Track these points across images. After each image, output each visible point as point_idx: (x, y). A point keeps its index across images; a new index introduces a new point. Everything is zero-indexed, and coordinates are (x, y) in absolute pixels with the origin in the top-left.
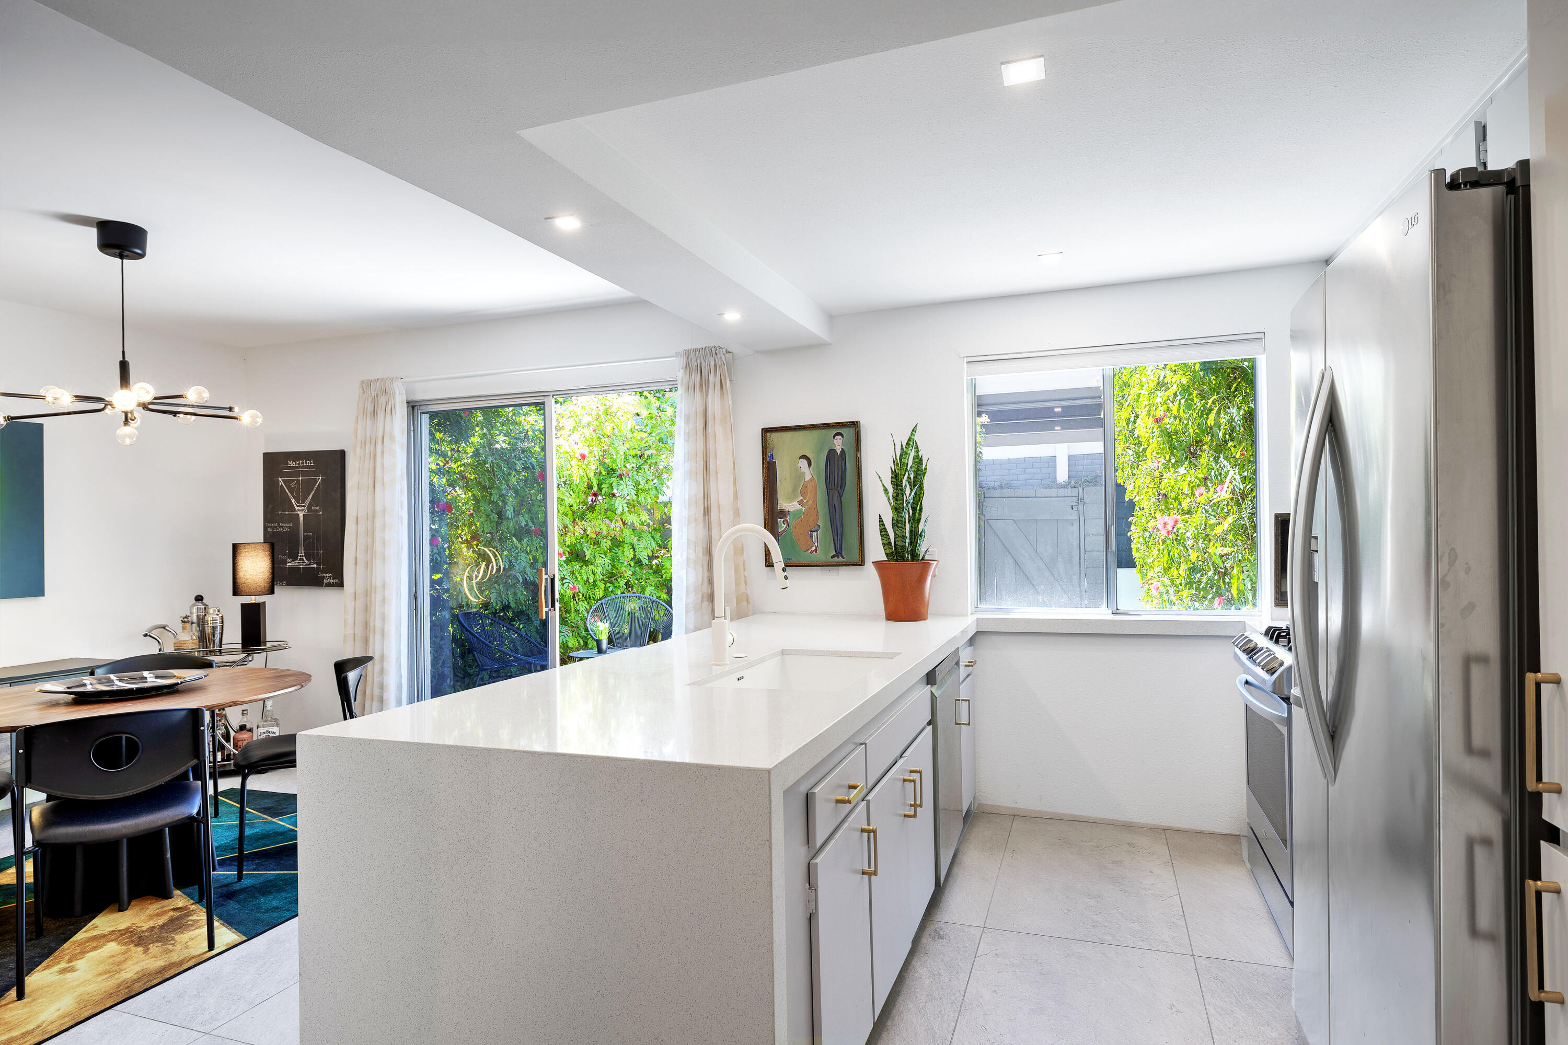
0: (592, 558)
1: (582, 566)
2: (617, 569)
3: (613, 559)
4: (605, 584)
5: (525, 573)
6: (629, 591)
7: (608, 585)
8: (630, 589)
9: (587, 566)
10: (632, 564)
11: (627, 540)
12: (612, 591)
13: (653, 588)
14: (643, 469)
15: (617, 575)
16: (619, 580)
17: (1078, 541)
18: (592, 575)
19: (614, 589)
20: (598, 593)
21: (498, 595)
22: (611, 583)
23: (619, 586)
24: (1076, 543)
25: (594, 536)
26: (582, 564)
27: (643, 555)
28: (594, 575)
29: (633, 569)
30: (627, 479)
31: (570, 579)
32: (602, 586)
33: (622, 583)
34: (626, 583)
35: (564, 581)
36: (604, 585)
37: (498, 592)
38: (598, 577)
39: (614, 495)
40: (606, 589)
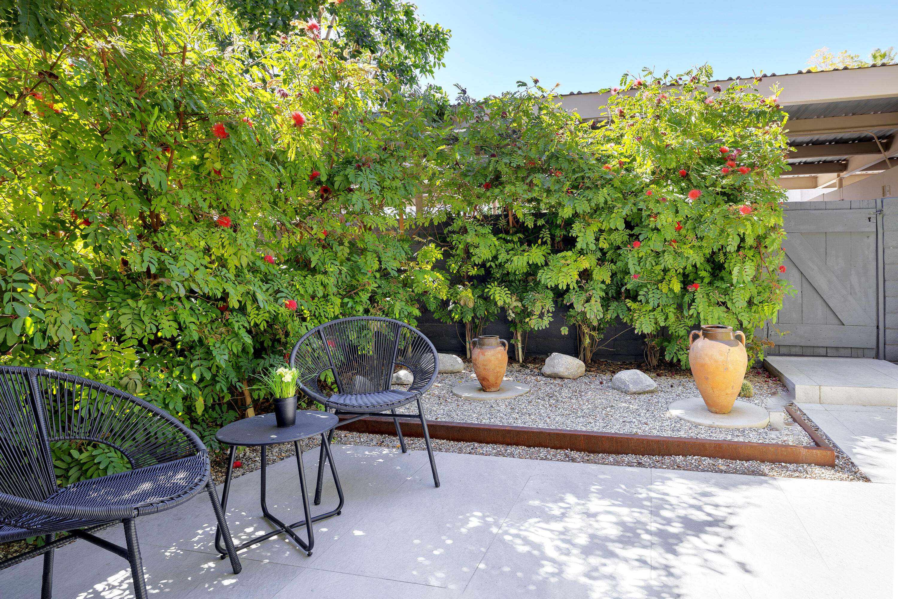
0: (320, 264)
1: (307, 276)
2: (358, 281)
3: (352, 269)
4: (342, 299)
5: (194, 281)
6: (374, 307)
7: (346, 300)
8: (376, 304)
9: (313, 276)
10: (378, 275)
11: (370, 247)
12: (352, 308)
13: (404, 303)
14: (388, 163)
15: (357, 288)
16: (360, 294)
17: (874, 254)
18: (321, 288)
19: (354, 306)
20: (332, 310)
21: (136, 317)
22: (351, 297)
23: (361, 301)
24: (873, 256)
25: (323, 237)
26: (306, 273)
27: (392, 265)
28: (325, 287)
29: (378, 281)
30: (368, 171)
31: (287, 292)
32: (338, 301)
33: (365, 297)
34: (370, 297)
35: (279, 295)
36: (340, 301)
37: (136, 312)
38: (330, 289)
39: (350, 190)
40: (343, 305)
